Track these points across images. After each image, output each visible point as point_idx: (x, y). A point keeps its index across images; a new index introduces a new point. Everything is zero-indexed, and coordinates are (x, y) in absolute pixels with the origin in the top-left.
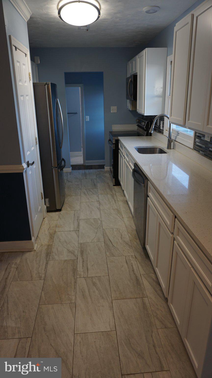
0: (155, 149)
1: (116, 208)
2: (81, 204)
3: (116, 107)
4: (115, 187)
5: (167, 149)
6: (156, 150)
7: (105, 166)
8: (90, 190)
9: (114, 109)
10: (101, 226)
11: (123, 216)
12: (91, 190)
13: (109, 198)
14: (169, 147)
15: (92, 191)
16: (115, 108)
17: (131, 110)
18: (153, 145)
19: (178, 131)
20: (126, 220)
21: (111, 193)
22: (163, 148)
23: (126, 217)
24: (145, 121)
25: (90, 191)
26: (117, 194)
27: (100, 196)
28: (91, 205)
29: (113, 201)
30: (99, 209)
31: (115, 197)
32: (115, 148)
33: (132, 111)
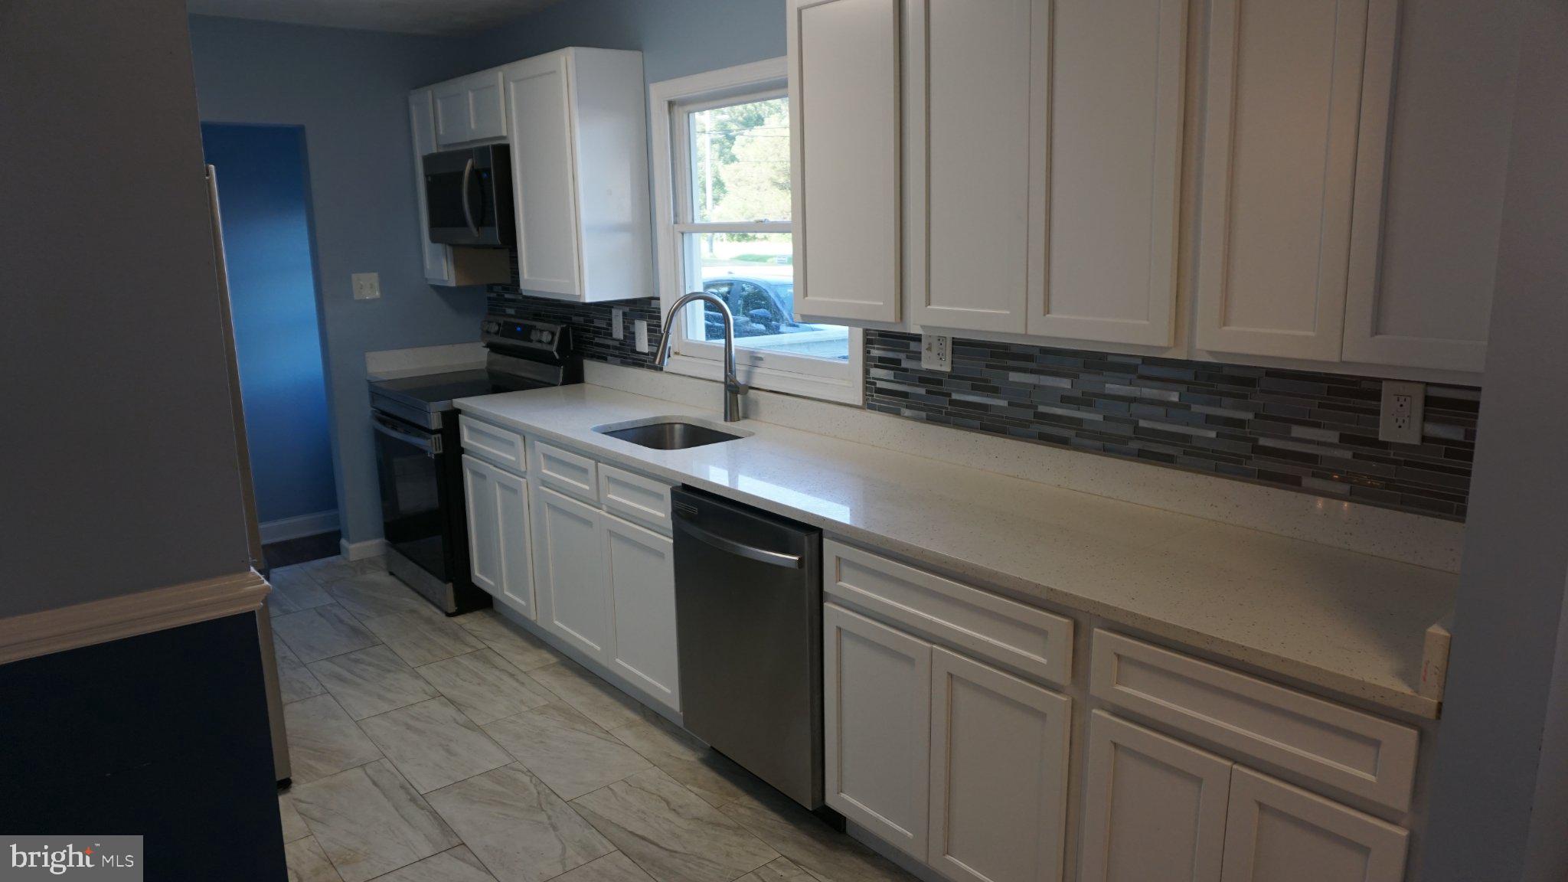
0: (668, 426)
1: (543, 703)
2: (364, 727)
3: (375, 275)
4: (461, 620)
5: (726, 420)
6: (672, 431)
7: (343, 542)
8: (352, 657)
9: (367, 287)
10: (547, 791)
11: (606, 726)
12: (360, 656)
13: (475, 670)
14: (731, 414)
16: (373, 278)
17: (452, 283)
18: (652, 416)
19: (753, 352)
20: (627, 736)
21: (469, 650)
22: (701, 421)
23: (615, 726)
24: (551, 325)
25: (357, 661)
26: (497, 646)
27: (423, 671)
28: (418, 719)
29: (506, 678)
30: (471, 726)
31: (498, 661)
32: (444, 451)
33: (458, 290)
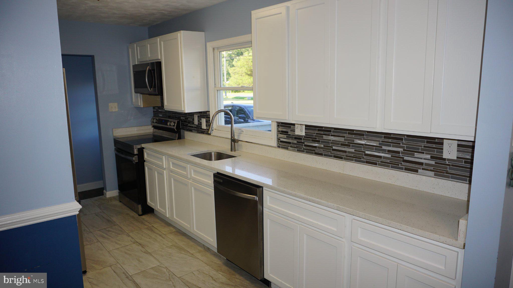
1: (171, 245)
2: (111, 253)
3: (116, 103)
4: (143, 217)
5: (231, 151)
6: (211, 155)
7: (104, 191)
8: (107, 229)
9: (114, 107)
10: (172, 274)
11: (191, 252)
13: (148, 234)
14: (233, 149)
15: (111, 229)
16: (116, 105)
17: (142, 106)
19: (240, 129)
20: (199, 255)
21: (146, 227)
22: (223, 151)
23: (195, 252)
24: (174, 120)
25: (109, 231)
26: (155, 226)
27: (131, 234)
28: (129, 250)
29: (158, 236)
30: (147, 252)
31: (156, 230)
32: (138, 161)
